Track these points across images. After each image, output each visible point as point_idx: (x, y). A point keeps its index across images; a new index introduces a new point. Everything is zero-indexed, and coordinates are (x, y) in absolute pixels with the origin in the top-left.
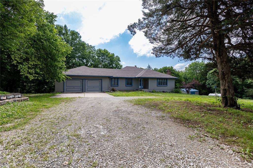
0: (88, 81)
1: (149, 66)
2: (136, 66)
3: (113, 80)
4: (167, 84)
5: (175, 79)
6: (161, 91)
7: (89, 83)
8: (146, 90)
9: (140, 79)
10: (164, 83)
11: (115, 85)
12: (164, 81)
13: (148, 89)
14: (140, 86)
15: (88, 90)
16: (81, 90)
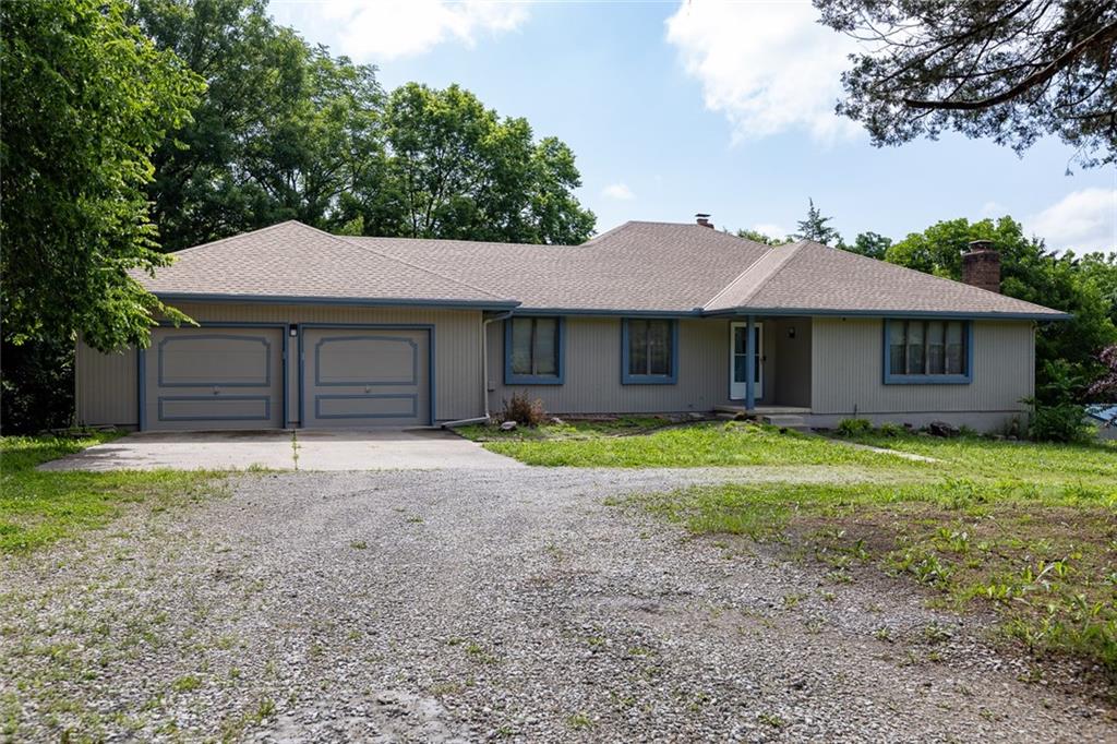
0: (323, 340)
1: (812, 214)
2: (703, 221)
3: (521, 331)
4: (964, 368)
5: (1042, 321)
6: (920, 422)
7: (331, 361)
8: (792, 414)
9: (737, 328)
10: (944, 362)
11: (538, 373)
12: (944, 341)
13: (809, 406)
14: (736, 380)
15: (321, 413)
16: (268, 414)
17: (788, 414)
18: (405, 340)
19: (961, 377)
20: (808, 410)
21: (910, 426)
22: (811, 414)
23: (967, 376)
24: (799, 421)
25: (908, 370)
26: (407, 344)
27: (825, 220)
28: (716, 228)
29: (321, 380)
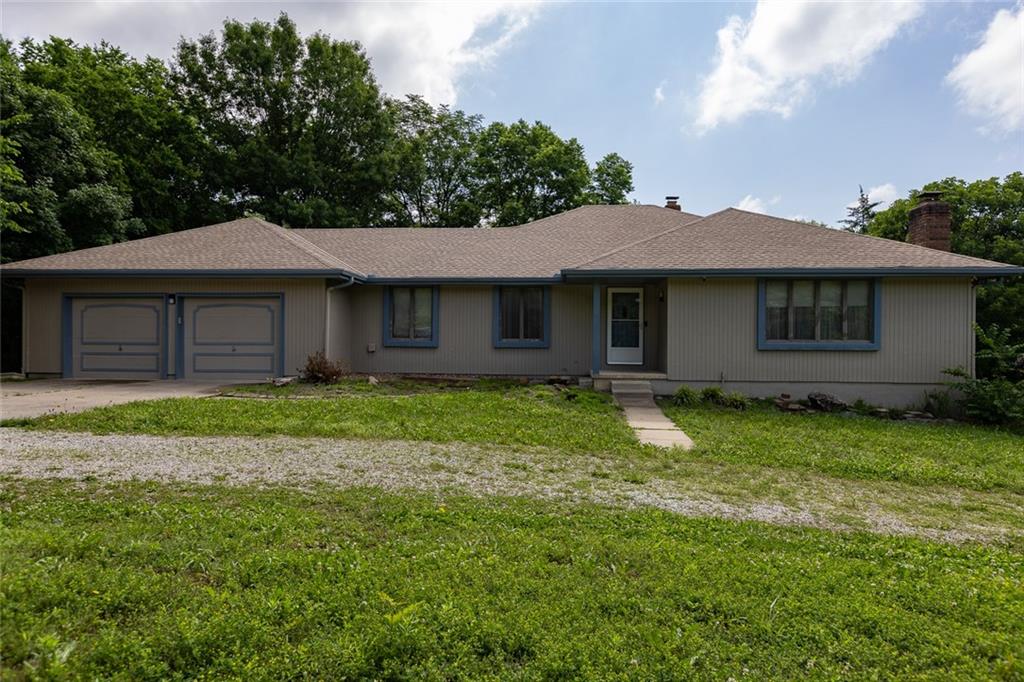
1: (864, 200)
2: (673, 205)
3: (402, 299)
4: (870, 334)
6: (801, 393)
7: (207, 323)
8: (644, 379)
9: (613, 294)
10: (842, 326)
11: (416, 337)
12: (842, 303)
13: (665, 372)
14: (613, 346)
15: (197, 368)
16: (158, 367)
17: (640, 379)
18: (264, 307)
19: (864, 343)
20: (663, 376)
21: (788, 397)
22: (667, 380)
23: (873, 342)
24: (646, 387)
25: (791, 335)
26: (266, 310)
27: (875, 205)
28: (682, 210)
29: (198, 341)
